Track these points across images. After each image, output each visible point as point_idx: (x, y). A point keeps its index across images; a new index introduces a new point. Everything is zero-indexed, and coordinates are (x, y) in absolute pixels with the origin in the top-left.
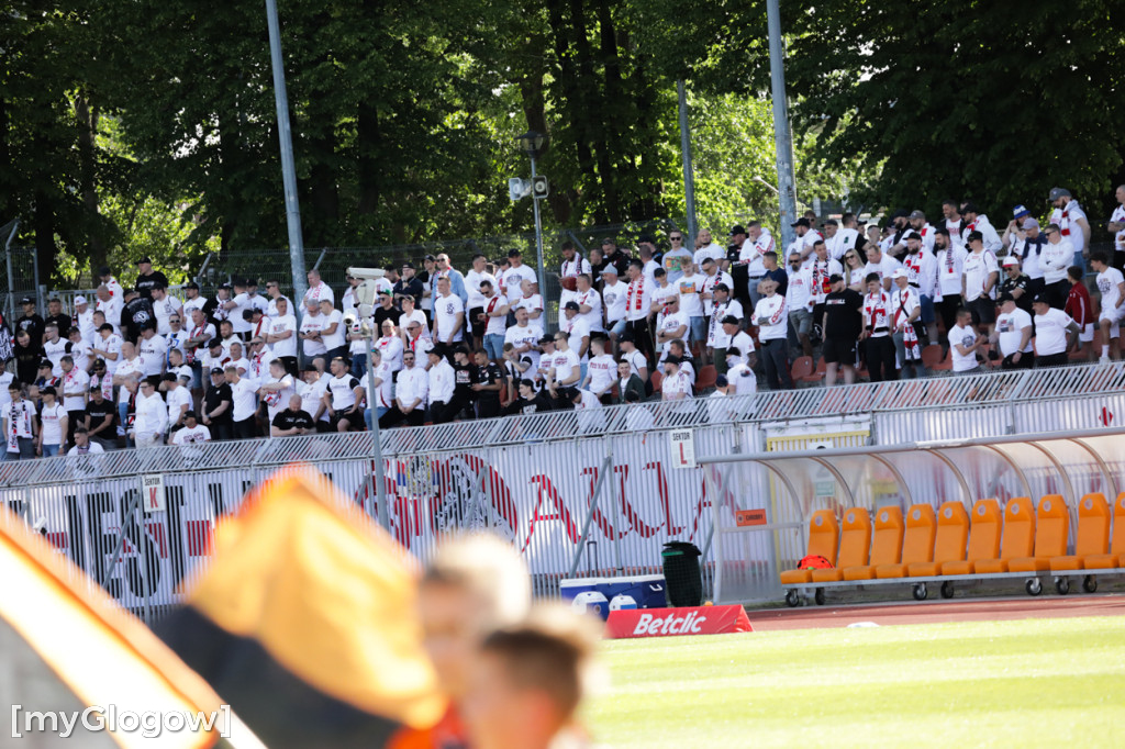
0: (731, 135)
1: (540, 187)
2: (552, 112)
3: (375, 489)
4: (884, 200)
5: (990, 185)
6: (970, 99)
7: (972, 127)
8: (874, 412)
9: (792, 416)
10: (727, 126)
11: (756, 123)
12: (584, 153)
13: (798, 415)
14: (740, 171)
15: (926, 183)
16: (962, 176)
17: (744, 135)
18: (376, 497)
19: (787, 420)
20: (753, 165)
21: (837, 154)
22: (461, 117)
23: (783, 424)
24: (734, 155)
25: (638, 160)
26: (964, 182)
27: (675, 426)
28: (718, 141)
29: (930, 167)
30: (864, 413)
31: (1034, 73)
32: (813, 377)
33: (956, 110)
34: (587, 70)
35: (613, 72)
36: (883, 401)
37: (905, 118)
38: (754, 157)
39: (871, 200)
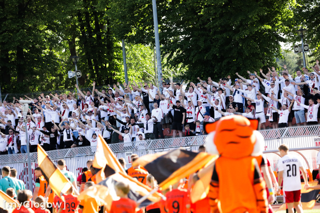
0: (135, 57)
1: (78, 74)
2: (79, 50)
3: (27, 172)
4: (189, 78)
5: (223, 73)
6: (217, 46)
7: (217, 55)
8: (191, 146)
9: (165, 147)
10: (134, 55)
11: (144, 54)
12: (90, 62)
13: (166, 147)
14: (139, 69)
15: (203, 73)
16: (214, 70)
17: (140, 57)
18: (28, 175)
19: (163, 148)
20: (143, 67)
21: (174, 63)
22: (48, 51)
23: (162, 150)
24: (137, 64)
25: (107, 65)
26: (215, 72)
27: (127, 151)
28: (131, 60)
29: (204, 67)
30: (188, 146)
31: (237, 38)
32: (170, 135)
33: (212, 49)
34: (91, 36)
35: (99, 36)
36: (194, 142)
37: (196, 52)
38: (143, 65)
39: (185, 78)
